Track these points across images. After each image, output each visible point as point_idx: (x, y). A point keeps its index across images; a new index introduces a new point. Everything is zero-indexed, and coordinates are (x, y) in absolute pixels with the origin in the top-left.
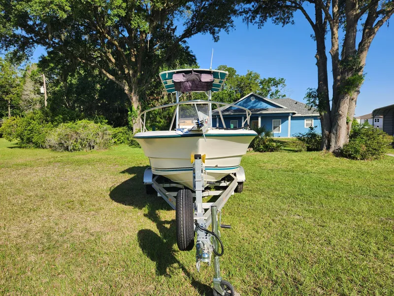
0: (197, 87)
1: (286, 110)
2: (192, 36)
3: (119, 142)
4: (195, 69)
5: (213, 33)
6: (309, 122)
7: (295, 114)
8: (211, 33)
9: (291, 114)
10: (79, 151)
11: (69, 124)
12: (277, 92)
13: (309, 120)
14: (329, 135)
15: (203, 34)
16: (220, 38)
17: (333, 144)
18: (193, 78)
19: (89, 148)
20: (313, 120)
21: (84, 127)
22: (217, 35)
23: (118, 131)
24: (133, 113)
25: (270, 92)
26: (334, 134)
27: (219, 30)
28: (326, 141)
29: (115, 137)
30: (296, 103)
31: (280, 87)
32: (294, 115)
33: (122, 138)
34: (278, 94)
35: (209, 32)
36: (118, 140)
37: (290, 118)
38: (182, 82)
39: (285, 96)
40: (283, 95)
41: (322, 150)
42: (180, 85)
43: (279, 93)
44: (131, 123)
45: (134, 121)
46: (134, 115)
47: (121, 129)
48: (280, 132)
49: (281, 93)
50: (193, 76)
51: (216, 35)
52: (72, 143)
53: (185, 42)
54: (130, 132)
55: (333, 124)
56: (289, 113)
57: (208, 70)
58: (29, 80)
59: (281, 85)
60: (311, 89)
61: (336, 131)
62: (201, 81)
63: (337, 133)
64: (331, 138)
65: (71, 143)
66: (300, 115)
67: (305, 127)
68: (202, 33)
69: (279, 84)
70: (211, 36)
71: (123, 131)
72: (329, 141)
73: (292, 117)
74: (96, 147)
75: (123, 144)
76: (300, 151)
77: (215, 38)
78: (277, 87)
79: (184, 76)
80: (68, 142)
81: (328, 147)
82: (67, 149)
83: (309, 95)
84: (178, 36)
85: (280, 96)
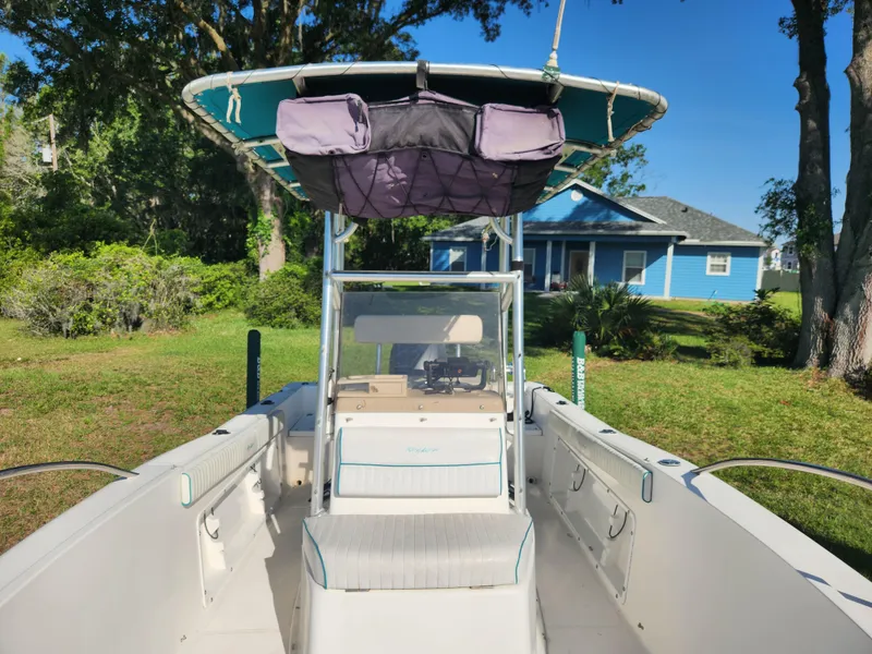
0: (446, 194)
1: (664, 227)
2: (427, 21)
3: (221, 304)
4: (435, 68)
5: (483, 16)
6: (719, 261)
7: (683, 238)
8: (477, 16)
9: (674, 240)
10: (95, 334)
11: (71, 257)
12: (625, 177)
13: (719, 256)
14: (828, 325)
15: (455, 18)
16: (501, 29)
17: (841, 353)
18: (421, 129)
19: (124, 326)
20: (729, 258)
21: (113, 267)
22: (495, 21)
23: (218, 274)
24: (259, 226)
25: (608, 177)
26: (846, 322)
27: (501, 9)
28: (820, 343)
29: (210, 291)
30: (686, 210)
31: (632, 165)
32: (682, 243)
33: (230, 294)
34: (627, 184)
35: (472, 12)
36: (218, 299)
37: (671, 249)
38: (344, 156)
39: (643, 187)
40: (640, 184)
41: (802, 366)
42: (333, 176)
43: (629, 180)
44: (253, 253)
45: (262, 250)
46: (261, 232)
47: (225, 269)
48: (643, 283)
49: (635, 180)
50: (425, 120)
51: (492, 23)
52: (72, 314)
53: (407, 38)
54: (252, 279)
55: (846, 291)
56: (670, 237)
57: (534, 74)
58: (21, 129)
59: (636, 160)
60: (780, 183)
61: (856, 311)
62: (475, 153)
63: (856, 322)
64: (834, 333)
65: (68, 314)
66: (696, 242)
67: (708, 272)
68: (454, 15)
69: (632, 158)
70: (478, 24)
71: (231, 274)
72: (829, 343)
73: (676, 246)
74: (145, 325)
75: (232, 310)
76: (735, 364)
77: (487, 30)
78: (626, 165)
79: (356, 113)
80: (59, 310)
81: (826, 361)
82: (57, 329)
83: (773, 201)
84: (387, 20)
85: (631, 187)
